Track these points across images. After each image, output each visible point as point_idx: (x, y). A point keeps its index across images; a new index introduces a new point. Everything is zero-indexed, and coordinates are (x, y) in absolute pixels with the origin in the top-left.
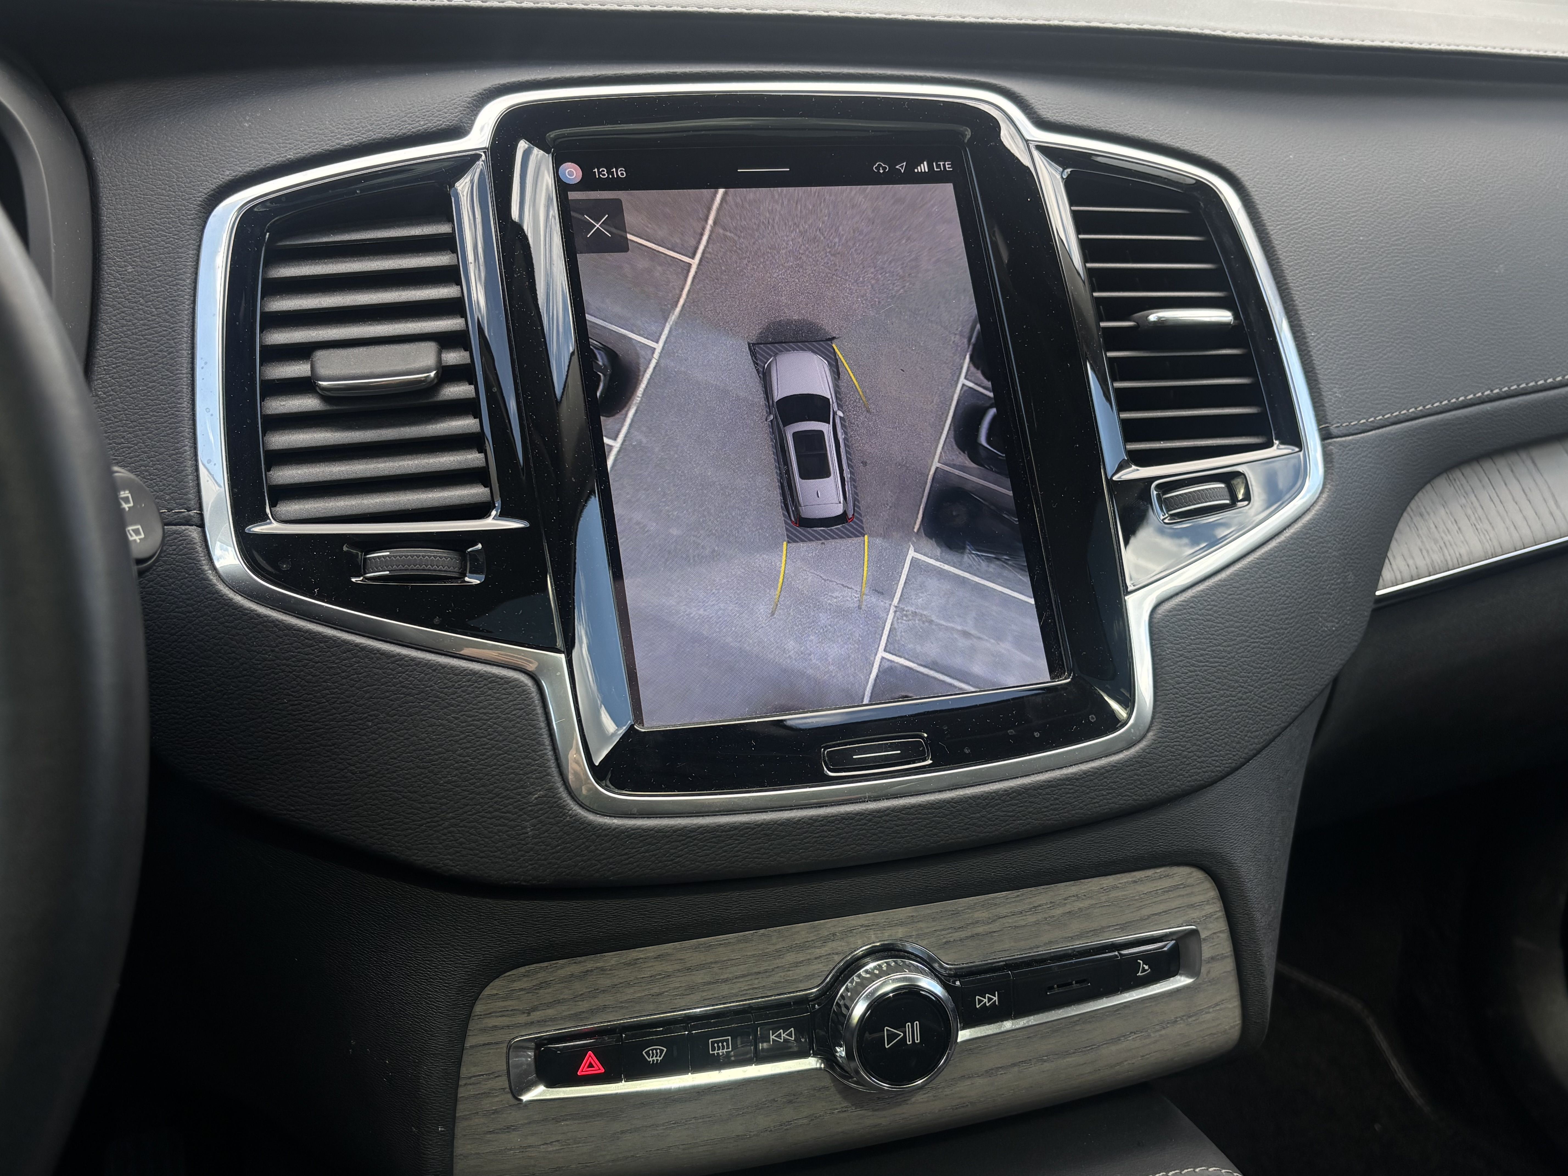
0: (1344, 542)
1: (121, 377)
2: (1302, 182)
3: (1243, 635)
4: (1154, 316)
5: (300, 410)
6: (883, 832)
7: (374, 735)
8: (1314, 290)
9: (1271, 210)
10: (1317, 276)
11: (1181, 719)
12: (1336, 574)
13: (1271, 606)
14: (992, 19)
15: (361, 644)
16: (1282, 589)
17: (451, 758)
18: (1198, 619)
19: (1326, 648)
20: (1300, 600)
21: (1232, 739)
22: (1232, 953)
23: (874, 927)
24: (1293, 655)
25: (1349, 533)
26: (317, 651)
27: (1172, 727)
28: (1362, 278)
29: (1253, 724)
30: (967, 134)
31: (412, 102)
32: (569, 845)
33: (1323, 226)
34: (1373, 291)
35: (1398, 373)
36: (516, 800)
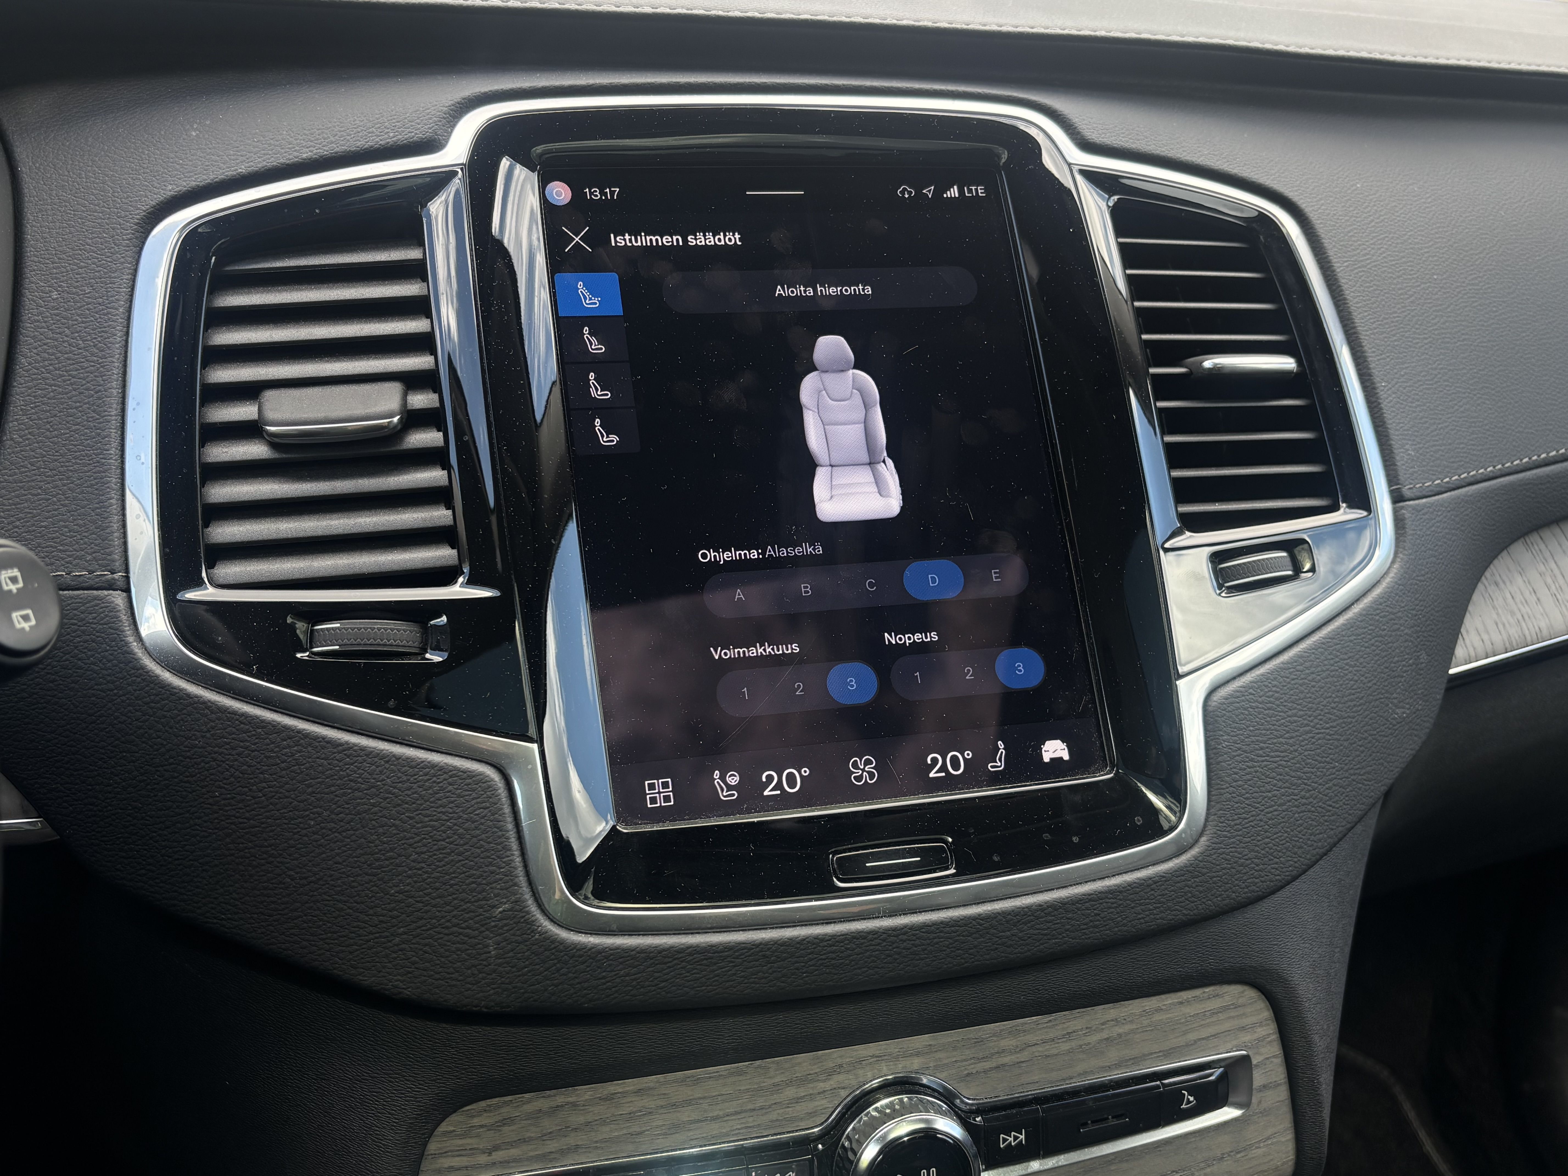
0: (1416, 618)
1: (40, 419)
2: (1371, 214)
3: (1308, 725)
4: (1209, 363)
5: (245, 458)
6: (899, 954)
7: (315, 836)
8: (1385, 335)
9: (1337, 245)
10: (1387, 319)
11: (1238, 822)
12: (1408, 654)
13: (1338, 691)
14: (1032, 28)
15: (304, 730)
16: (1350, 672)
17: (404, 864)
18: (1258, 707)
19: (1395, 737)
20: (1369, 685)
21: (1294, 843)
22: (1287, 1080)
23: (886, 1057)
24: (1360, 746)
25: (1422, 608)
26: (254, 738)
27: (1228, 831)
28: (1436, 321)
29: (1316, 826)
30: (1003, 156)
31: (381, 111)
32: (537, 967)
33: (1393, 263)
34: (1448, 335)
35: (1475, 427)
36: (477, 914)
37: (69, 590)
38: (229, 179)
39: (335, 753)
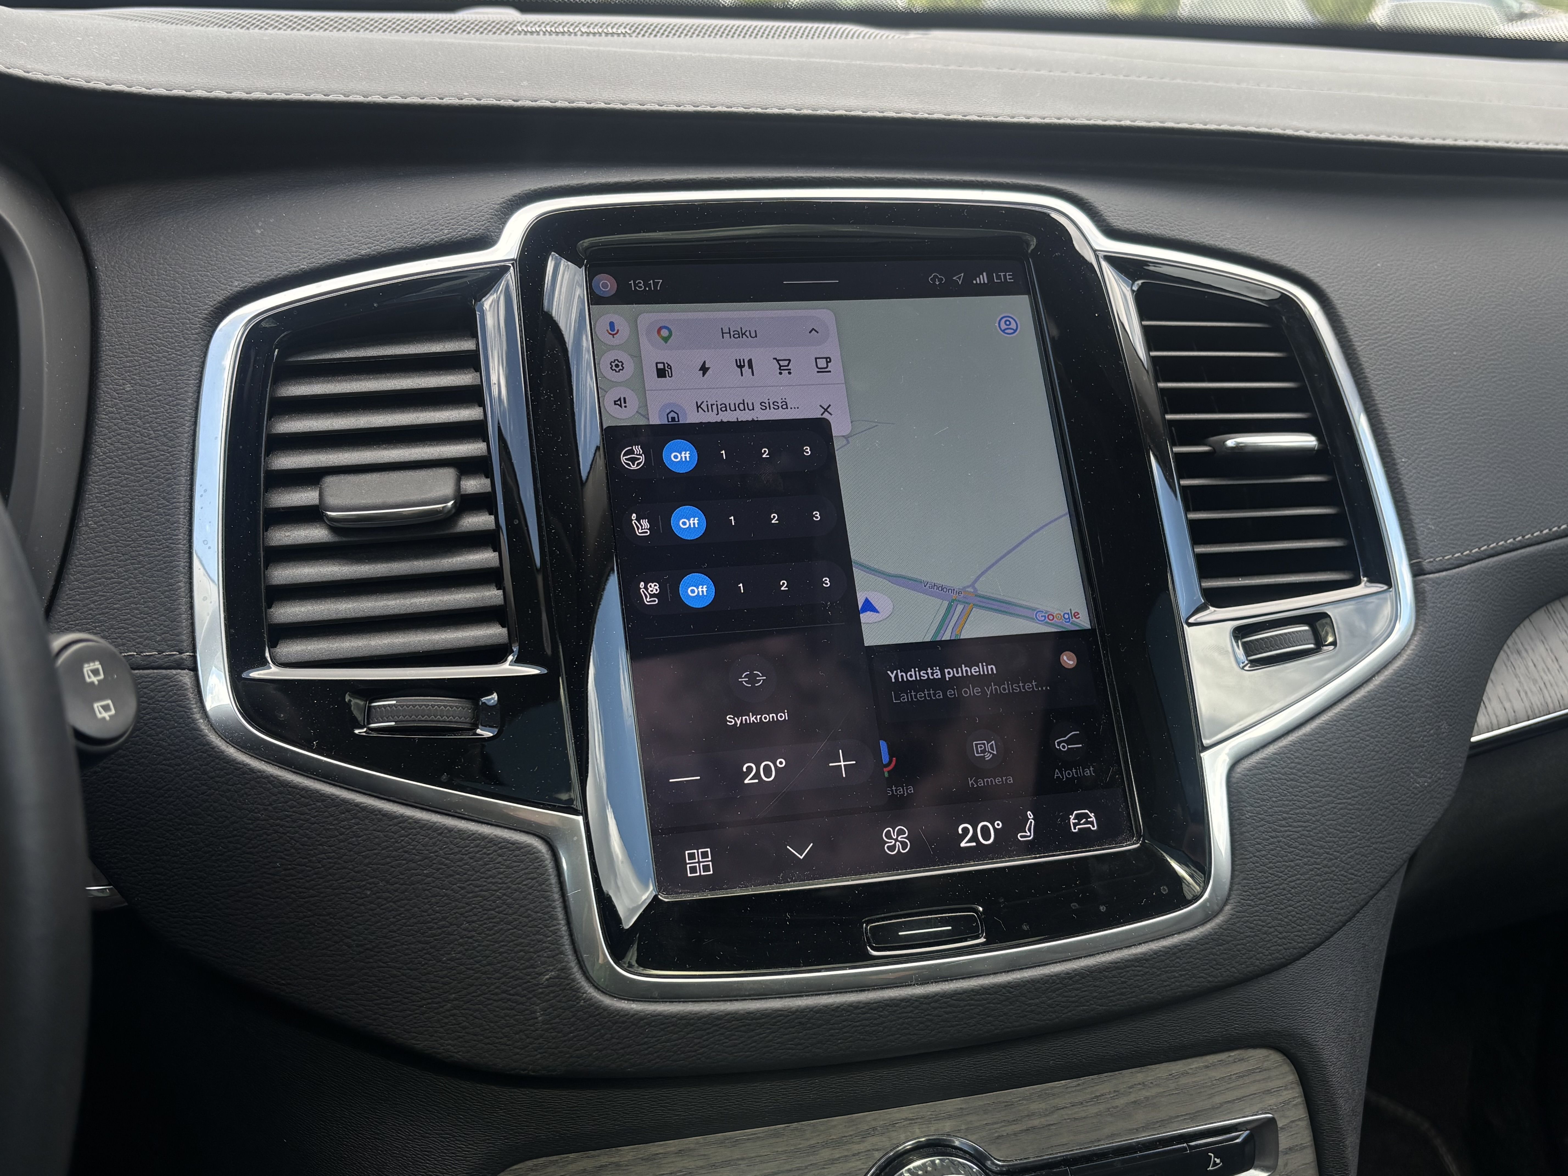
0: (1437, 689)
1: (114, 506)
2: (1391, 292)
3: (1329, 795)
4: (1232, 442)
5: (306, 541)
6: (931, 1021)
7: (372, 905)
8: (1405, 412)
10: (1407, 396)
11: (1261, 890)
12: (1429, 724)
13: (1359, 762)
14: (1059, 119)
15: (362, 803)
16: (1371, 744)
17: (455, 933)
18: (1280, 779)
19: (1417, 805)
20: (1391, 755)
21: (1317, 911)
22: (1312, 1142)
23: (919, 1120)
24: (1382, 815)
25: (1443, 679)
26: (314, 811)
27: (1252, 900)
28: (1455, 397)
29: (1338, 894)
30: (1032, 243)
31: (436, 209)
32: (582, 1032)
33: (1413, 340)
34: (1468, 410)
35: (1495, 500)
36: (525, 981)
37: (139, 669)
38: (292, 275)
39: (390, 825)
